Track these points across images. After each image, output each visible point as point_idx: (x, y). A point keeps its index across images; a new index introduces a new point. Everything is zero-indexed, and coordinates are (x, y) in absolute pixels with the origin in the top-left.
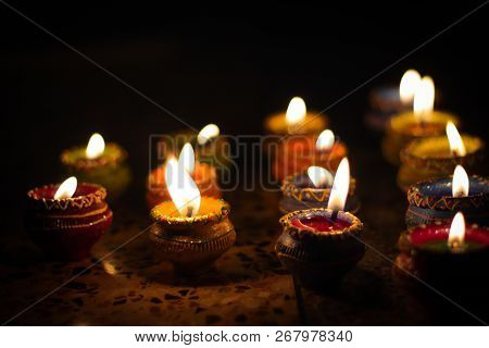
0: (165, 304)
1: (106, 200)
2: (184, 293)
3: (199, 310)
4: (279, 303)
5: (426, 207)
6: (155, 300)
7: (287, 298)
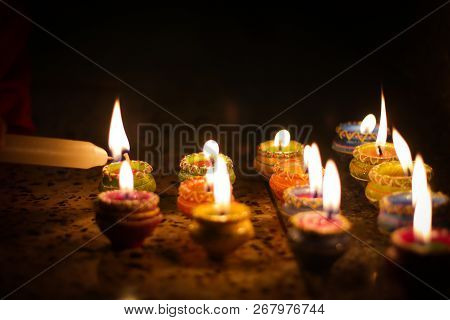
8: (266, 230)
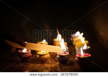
0: (40, 66)
1: (31, 52)
2: (43, 65)
3: (45, 67)
4: (57, 66)
5: (79, 51)
6: (38, 66)
7: (58, 65)
8: (54, 56)
